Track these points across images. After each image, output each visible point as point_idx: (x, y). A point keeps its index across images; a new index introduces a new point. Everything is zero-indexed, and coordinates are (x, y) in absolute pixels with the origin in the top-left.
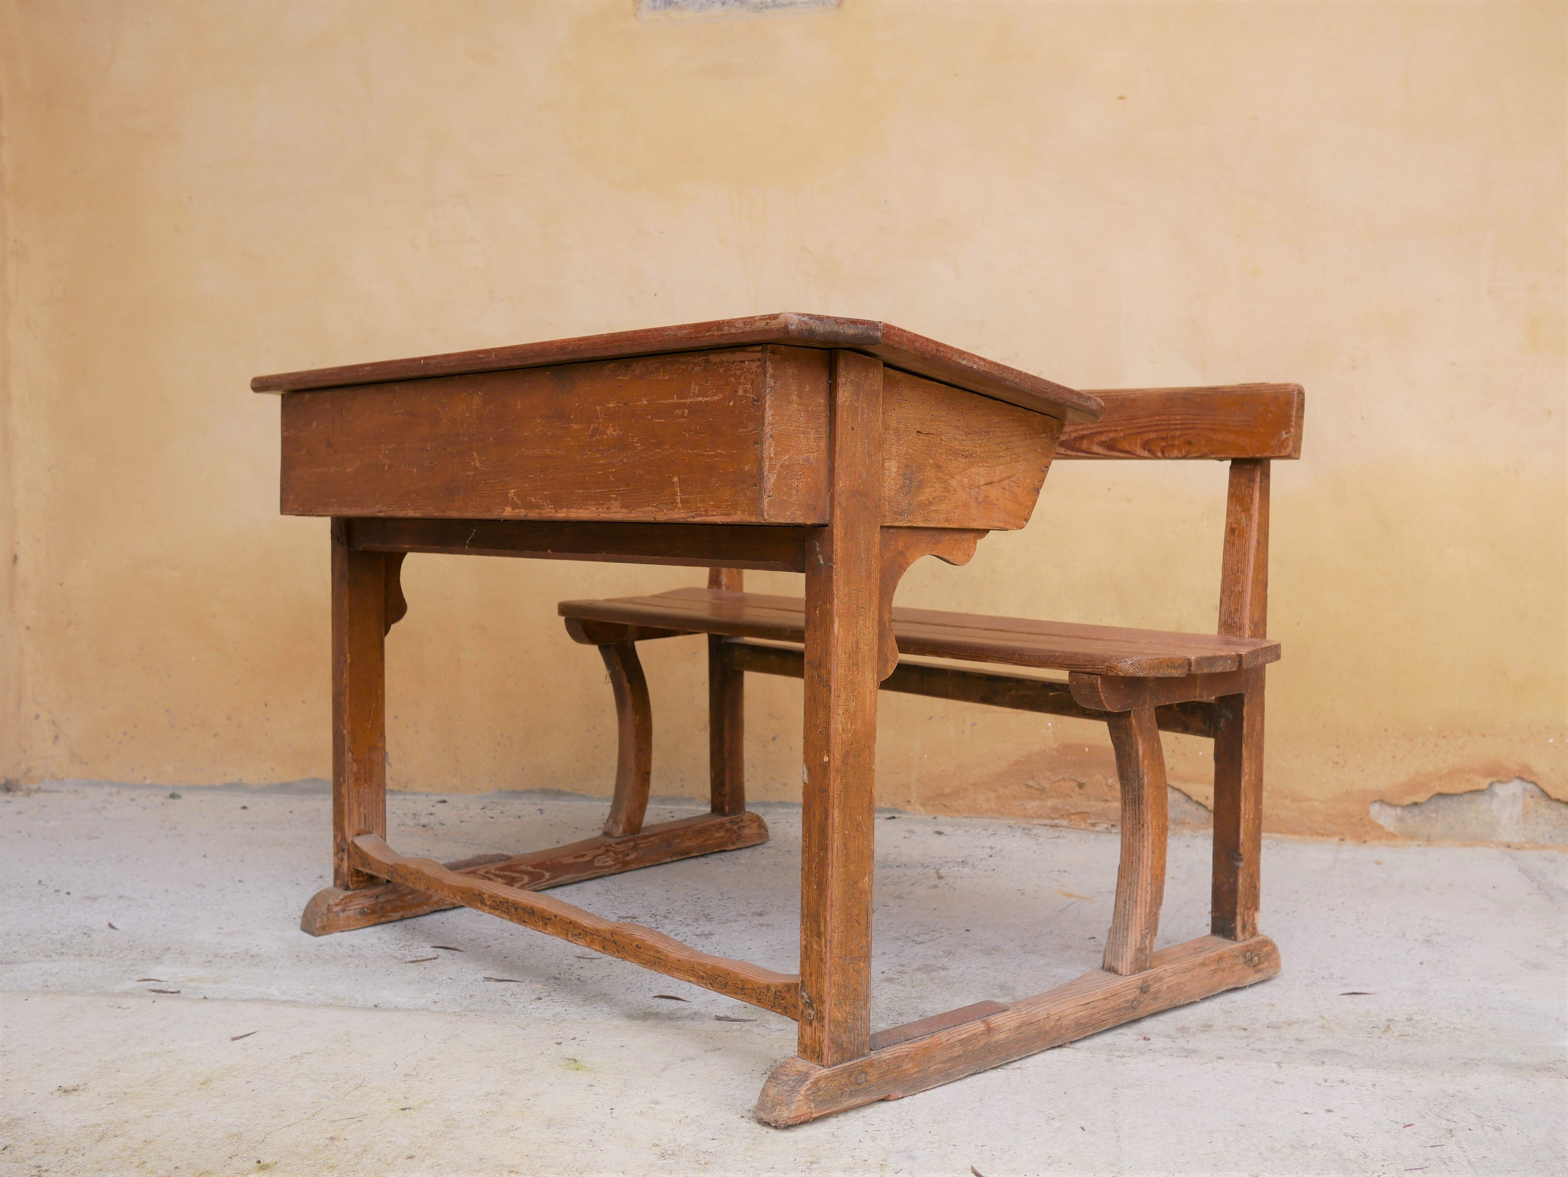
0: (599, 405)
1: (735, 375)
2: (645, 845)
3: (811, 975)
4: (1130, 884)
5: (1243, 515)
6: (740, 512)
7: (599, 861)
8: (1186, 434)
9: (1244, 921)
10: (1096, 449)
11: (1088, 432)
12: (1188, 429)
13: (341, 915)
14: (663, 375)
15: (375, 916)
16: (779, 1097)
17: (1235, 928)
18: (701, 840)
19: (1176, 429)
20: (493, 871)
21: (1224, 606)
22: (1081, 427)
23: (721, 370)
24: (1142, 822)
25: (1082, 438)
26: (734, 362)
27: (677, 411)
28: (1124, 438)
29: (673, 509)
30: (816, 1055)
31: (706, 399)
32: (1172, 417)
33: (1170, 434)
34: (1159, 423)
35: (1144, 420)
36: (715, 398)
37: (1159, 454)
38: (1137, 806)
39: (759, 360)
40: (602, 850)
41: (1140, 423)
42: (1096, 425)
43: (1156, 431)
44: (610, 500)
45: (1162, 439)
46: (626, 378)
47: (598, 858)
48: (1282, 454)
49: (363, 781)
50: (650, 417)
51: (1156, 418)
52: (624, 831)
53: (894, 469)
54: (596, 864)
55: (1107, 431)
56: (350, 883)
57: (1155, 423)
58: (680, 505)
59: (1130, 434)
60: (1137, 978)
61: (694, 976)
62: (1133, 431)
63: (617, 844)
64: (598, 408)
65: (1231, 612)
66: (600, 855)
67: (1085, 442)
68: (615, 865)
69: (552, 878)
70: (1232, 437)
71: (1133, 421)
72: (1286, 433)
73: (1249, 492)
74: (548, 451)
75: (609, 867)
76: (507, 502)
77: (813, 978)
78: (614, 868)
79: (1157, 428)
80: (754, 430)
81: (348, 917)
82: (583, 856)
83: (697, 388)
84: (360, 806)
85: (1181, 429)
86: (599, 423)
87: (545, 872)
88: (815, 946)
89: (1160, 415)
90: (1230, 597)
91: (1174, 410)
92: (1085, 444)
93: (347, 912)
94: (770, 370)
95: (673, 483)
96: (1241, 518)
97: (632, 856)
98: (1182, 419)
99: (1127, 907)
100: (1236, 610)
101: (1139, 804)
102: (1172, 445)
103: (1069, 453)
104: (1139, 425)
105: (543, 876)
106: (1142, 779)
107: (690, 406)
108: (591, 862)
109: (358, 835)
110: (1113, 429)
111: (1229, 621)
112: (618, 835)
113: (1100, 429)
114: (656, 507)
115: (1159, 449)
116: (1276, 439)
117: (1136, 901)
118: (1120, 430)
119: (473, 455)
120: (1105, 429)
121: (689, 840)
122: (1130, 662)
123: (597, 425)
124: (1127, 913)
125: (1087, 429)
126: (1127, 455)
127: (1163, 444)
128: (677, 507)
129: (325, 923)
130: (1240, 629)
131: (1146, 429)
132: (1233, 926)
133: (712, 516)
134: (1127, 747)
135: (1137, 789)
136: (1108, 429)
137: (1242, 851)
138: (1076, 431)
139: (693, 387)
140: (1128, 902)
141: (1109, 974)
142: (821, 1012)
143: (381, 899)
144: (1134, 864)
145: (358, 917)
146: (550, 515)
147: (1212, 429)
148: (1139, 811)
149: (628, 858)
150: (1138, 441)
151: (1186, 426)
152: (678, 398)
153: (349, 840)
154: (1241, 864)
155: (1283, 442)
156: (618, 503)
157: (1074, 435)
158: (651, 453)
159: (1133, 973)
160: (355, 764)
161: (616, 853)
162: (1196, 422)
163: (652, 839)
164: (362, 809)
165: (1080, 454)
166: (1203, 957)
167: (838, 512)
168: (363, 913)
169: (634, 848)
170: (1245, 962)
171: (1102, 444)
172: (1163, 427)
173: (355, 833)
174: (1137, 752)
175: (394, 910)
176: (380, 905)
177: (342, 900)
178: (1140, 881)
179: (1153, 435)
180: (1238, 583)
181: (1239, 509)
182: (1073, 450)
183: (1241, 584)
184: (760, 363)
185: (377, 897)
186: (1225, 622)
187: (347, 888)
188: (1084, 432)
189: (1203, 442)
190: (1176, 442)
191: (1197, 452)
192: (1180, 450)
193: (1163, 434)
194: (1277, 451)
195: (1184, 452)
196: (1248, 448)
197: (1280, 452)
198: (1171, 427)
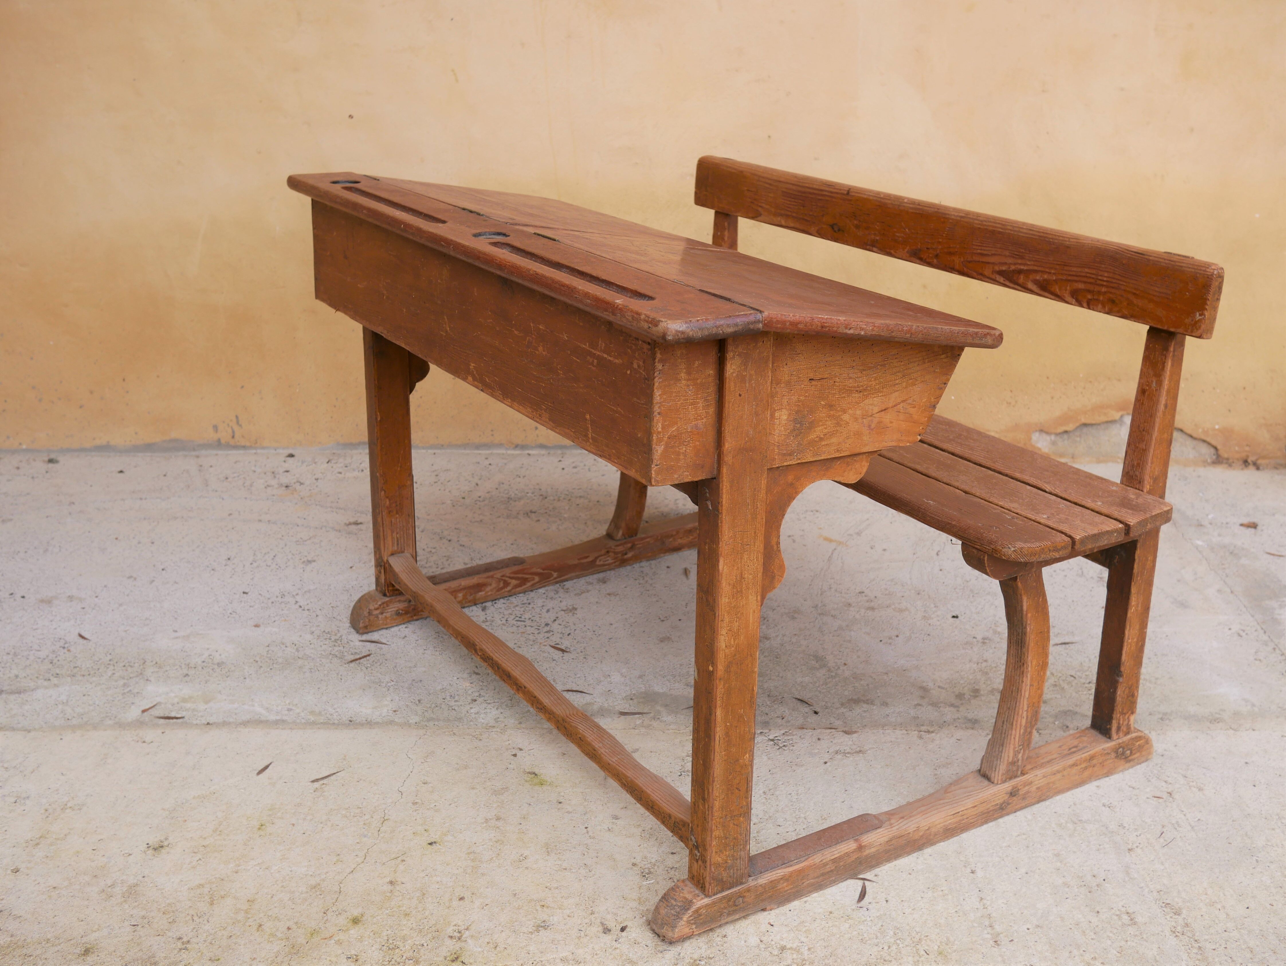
0: (532, 322)
1: (631, 348)
2: (641, 545)
3: (698, 826)
4: (1009, 708)
5: (1154, 380)
6: (634, 470)
7: (600, 561)
8: (1111, 293)
9: (1119, 724)
10: (1030, 285)
11: (1025, 268)
12: (1113, 288)
13: (380, 616)
14: (580, 320)
15: (408, 615)
16: (667, 919)
17: (1110, 729)
18: (691, 537)
19: (1103, 285)
20: (508, 575)
21: (1128, 457)
22: (1019, 261)
23: (621, 338)
24: (1022, 661)
25: (1020, 272)
26: (630, 336)
27: (589, 358)
28: (1056, 281)
29: (586, 442)
30: (701, 886)
31: (610, 358)
32: (1101, 273)
33: (1097, 288)
34: (1088, 275)
35: (1075, 269)
37: (1085, 305)
38: (1020, 647)
40: (603, 552)
41: (1071, 271)
42: (1032, 263)
43: (1085, 282)
44: (541, 410)
45: (1089, 291)
46: (552, 309)
47: (600, 558)
48: (1194, 334)
49: (395, 512)
50: (569, 352)
51: (1086, 270)
52: (623, 535)
53: (785, 417)
54: (598, 563)
55: (1042, 272)
56: (387, 591)
57: (1084, 274)
58: (591, 441)
59: (1062, 280)
60: (1007, 786)
62: (1064, 277)
63: (617, 546)
64: (532, 325)
65: (1134, 466)
66: (602, 556)
67: (1022, 277)
68: (615, 562)
69: (559, 577)
70: (1151, 306)
71: (1066, 268)
72: (1200, 315)
73: (1162, 359)
74: (497, 343)
75: (609, 565)
76: (468, 372)
77: (699, 829)
78: (614, 565)
79: (1085, 279)
80: (645, 404)
81: (386, 617)
82: (587, 557)
83: (604, 347)
84: (392, 532)
85: (1107, 287)
86: (533, 339)
87: (553, 573)
88: (701, 807)
89: (1089, 268)
90: (1134, 451)
91: (1103, 266)
92: (1022, 279)
93: (385, 614)
94: (658, 356)
95: (586, 419)
96: (1152, 381)
97: (630, 555)
98: (1109, 277)
100: (1138, 464)
102: (1097, 300)
103: (1008, 283)
104: (1071, 273)
105: (551, 575)
106: (1026, 628)
107: (598, 358)
108: (594, 561)
109: (392, 554)
110: (1047, 270)
111: (1131, 473)
112: (618, 538)
113: (1036, 268)
115: (1085, 300)
116: (1190, 319)
118: (1054, 274)
119: (444, 318)
120: (1040, 269)
121: (681, 538)
122: (1013, 549)
123: (531, 339)
124: (1004, 731)
125: (1025, 265)
126: (1055, 297)
127: (1089, 297)
128: (589, 441)
129: (367, 623)
130: (1140, 482)
131: (1075, 278)
132: (1108, 727)
134: (1013, 600)
135: (1020, 634)
136: (1043, 269)
137: (1122, 669)
138: (1015, 264)
139: (600, 344)
141: (982, 779)
144: (1014, 693)
145: (395, 617)
146: (499, 399)
147: (1134, 294)
148: (1021, 651)
149: (626, 557)
150: (1068, 288)
151: (1111, 285)
152: (589, 346)
153: (385, 559)
154: (1121, 680)
155: (1196, 322)
156: (547, 415)
157: (1013, 267)
158: (570, 385)
159: (1004, 782)
160: (387, 500)
161: (615, 553)
162: (1121, 283)
163: (648, 540)
164: (394, 535)
165: (1016, 287)
166: (1074, 759)
167: (725, 470)
168: (398, 614)
169: (632, 548)
170: (1116, 757)
171: (1036, 282)
172: (1091, 280)
173: (389, 553)
174: (1022, 606)
176: (413, 608)
177: (380, 605)
178: (1017, 709)
179: (1081, 286)
180: (1143, 441)
181: (1151, 373)
182: (1011, 281)
183: (1145, 442)
185: (410, 602)
186: (1128, 473)
187: (385, 595)
188: (1022, 267)
189: (1125, 304)
190: (1101, 298)
191: (1118, 312)
192: (1104, 307)
193: (1091, 287)
194: (1189, 331)
195: (1107, 309)
196: (1164, 320)
197: (1192, 332)
198: (1099, 282)
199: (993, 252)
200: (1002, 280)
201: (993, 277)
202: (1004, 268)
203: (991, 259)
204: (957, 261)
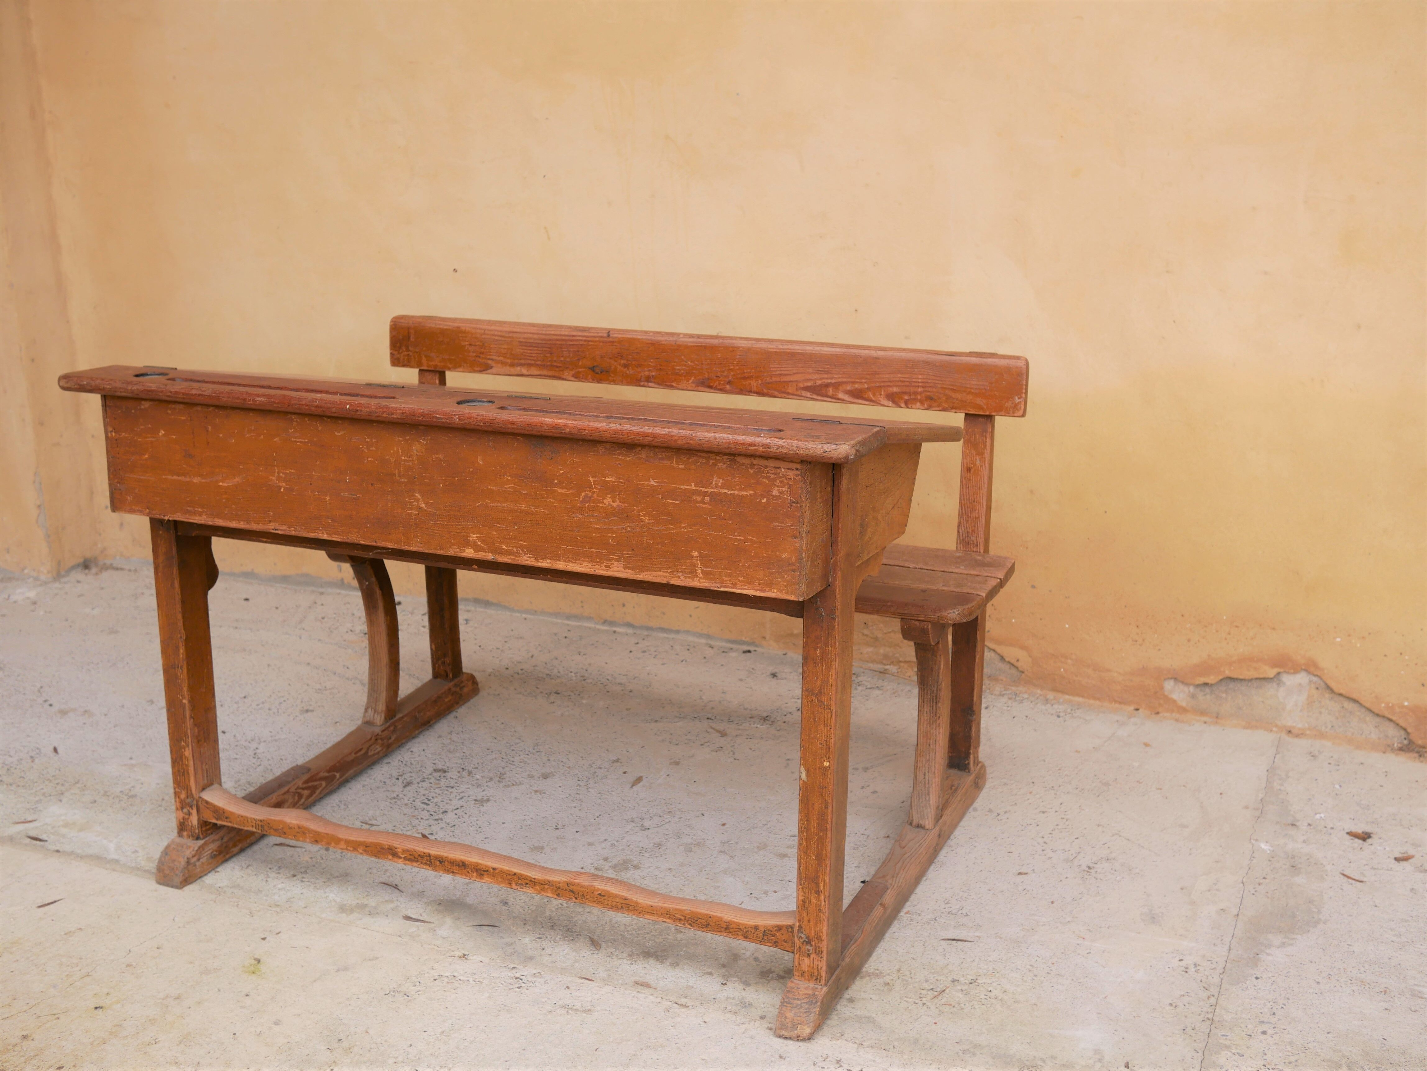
0: (592, 477)
1: (768, 478)
2: (402, 726)
3: (809, 921)
4: (929, 760)
5: (978, 458)
6: (775, 591)
7: (373, 750)
8: (928, 391)
9: (973, 759)
10: (841, 395)
11: (833, 381)
12: (930, 387)
13: (198, 864)
14: (677, 463)
15: (222, 855)
16: (798, 1018)
17: (969, 763)
18: (437, 708)
19: (918, 386)
20: (301, 785)
21: (961, 527)
22: (826, 376)
23: (751, 471)
24: (938, 715)
25: (827, 386)
26: (766, 467)
27: (695, 497)
28: (869, 389)
29: (693, 578)
30: (814, 978)
31: (732, 492)
33: (912, 390)
34: (901, 379)
35: (887, 376)
36: (744, 493)
37: (903, 405)
38: (934, 703)
39: (797, 469)
40: (373, 740)
41: (884, 378)
42: (840, 376)
43: (900, 386)
44: (610, 560)
45: (905, 393)
46: (628, 459)
47: (371, 748)
48: (1016, 415)
49: (203, 740)
50: (660, 497)
51: (899, 375)
54: (370, 753)
55: (852, 382)
56: (200, 834)
57: (898, 379)
58: (701, 576)
59: (875, 387)
60: (936, 830)
61: (670, 918)
62: (878, 384)
64: (591, 479)
65: (968, 533)
66: (373, 745)
67: (831, 389)
68: (383, 749)
69: (341, 777)
70: (970, 397)
71: (877, 376)
72: (1019, 398)
73: (983, 440)
74: (524, 507)
75: (378, 753)
76: (467, 544)
77: (811, 923)
78: (383, 752)
79: (900, 384)
80: (792, 526)
81: (203, 863)
82: (361, 750)
83: (721, 481)
84: (202, 764)
85: (922, 387)
86: (593, 492)
87: (336, 773)
88: (814, 901)
89: (901, 373)
90: (968, 521)
91: (916, 370)
92: (830, 391)
93: (201, 860)
94: (809, 479)
95: (693, 556)
96: (976, 459)
98: (924, 379)
99: (927, 778)
100: (973, 531)
101: (936, 702)
102: (915, 399)
103: (815, 397)
104: (883, 380)
105: (335, 776)
106: (941, 684)
107: (711, 495)
108: (366, 753)
109: (203, 789)
110: (858, 380)
111: (967, 539)
113: (845, 380)
114: (669, 573)
115: (902, 401)
116: (1010, 403)
117: (935, 773)
118: (865, 383)
119: (415, 496)
120: (849, 380)
121: (429, 711)
122: (957, 613)
123: (590, 494)
124: (927, 782)
125: (832, 378)
126: (872, 404)
127: (906, 397)
128: (697, 576)
129: (187, 875)
130: (977, 546)
131: (889, 384)
132: (967, 762)
133: (741, 589)
134: (931, 663)
135: (935, 691)
136: (853, 380)
137: (974, 709)
138: (821, 379)
139: (715, 479)
140: (927, 774)
141: (917, 830)
142: (819, 947)
143: (225, 839)
144: (931, 746)
145: (210, 861)
146: (529, 563)
147: (951, 389)
148: (936, 707)
149: (390, 741)
150: (882, 393)
151: (927, 385)
152: (695, 486)
153: (196, 796)
154: (974, 718)
155: (1016, 405)
156: (621, 564)
157: (819, 382)
158: (663, 528)
159: (935, 826)
160: (196, 728)
161: (382, 739)
162: (937, 382)
163: (405, 719)
164: (204, 767)
165: (826, 399)
167: (839, 576)
168: (213, 857)
169: (394, 730)
171: (847, 392)
172: (907, 384)
173: (201, 789)
174: (939, 666)
175: (235, 845)
176: (224, 845)
177: (197, 851)
178: (937, 758)
179: (896, 390)
180: (974, 511)
181: (974, 453)
182: (818, 395)
183: (977, 511)
184: (799, 473)
185: (222, 839)
186: (964, 540)
187: (198, 838)
188: (829, 381)
189: (944, 398)
190: (919, 397)
191: (938, 406)
192: (922, 403)
193: (906, 390)
194: (1011, 412)
195: (926, 406)
196: (985, 407)
197: (1014, 413)
198: (913, 384)
199: (795, 372)
200: (808, 395)
201: (799, 393)
202: (809, 384)
203: (792, 378)
204: (754, 384)
